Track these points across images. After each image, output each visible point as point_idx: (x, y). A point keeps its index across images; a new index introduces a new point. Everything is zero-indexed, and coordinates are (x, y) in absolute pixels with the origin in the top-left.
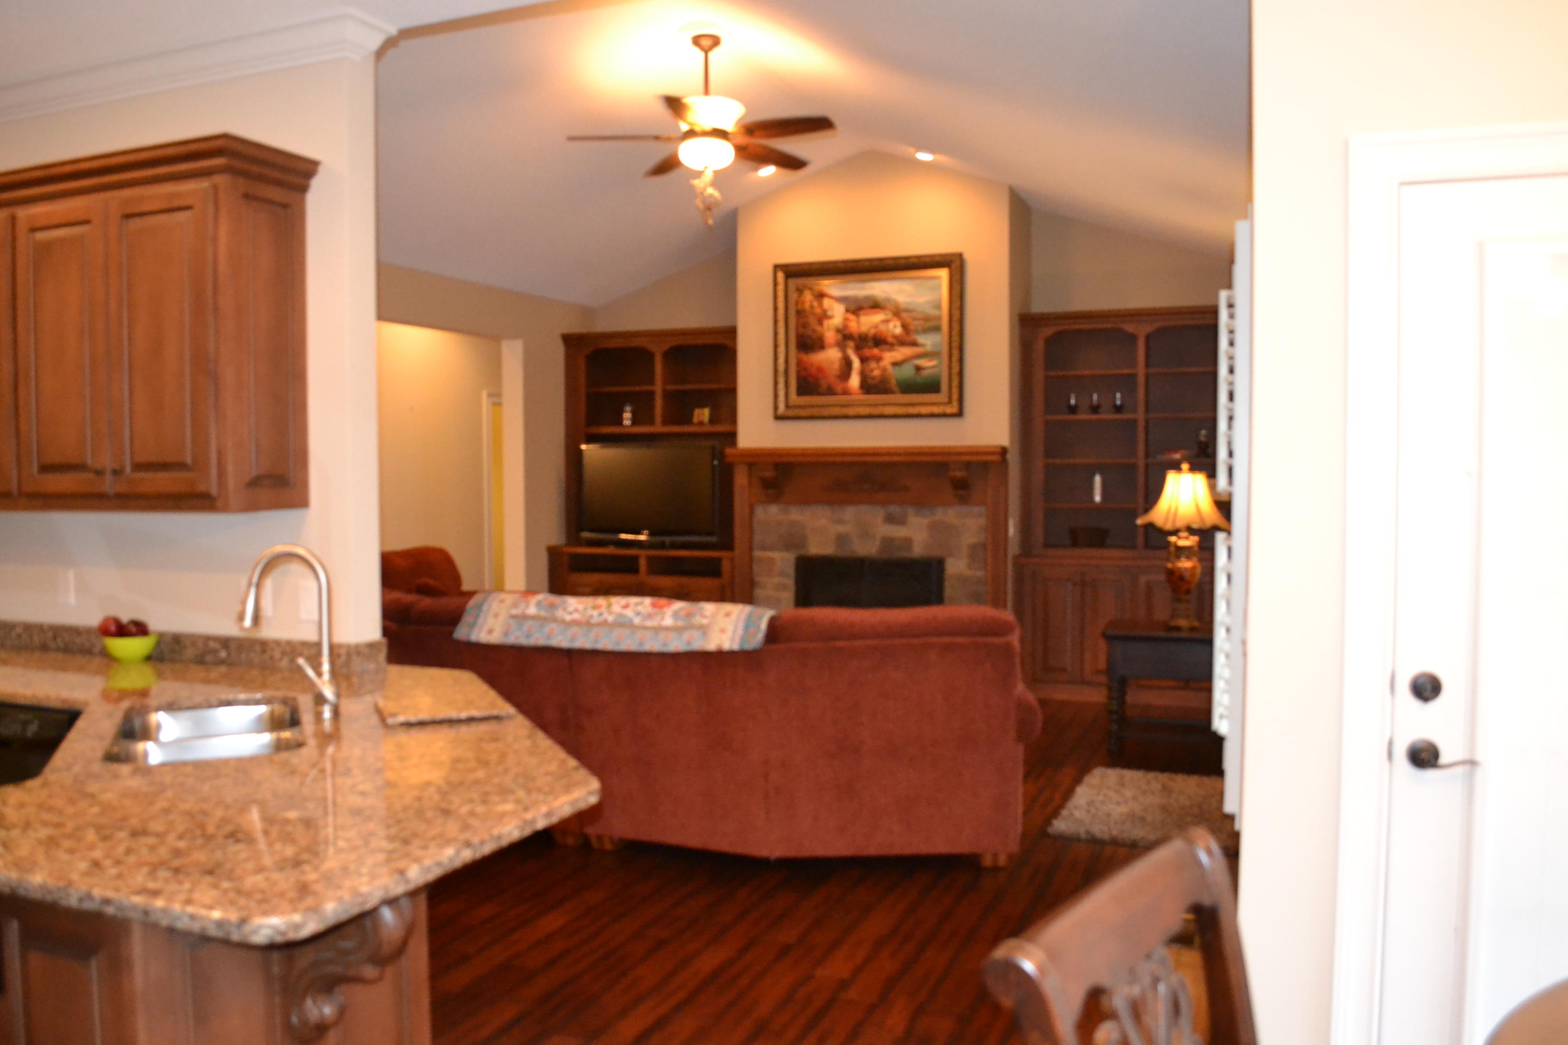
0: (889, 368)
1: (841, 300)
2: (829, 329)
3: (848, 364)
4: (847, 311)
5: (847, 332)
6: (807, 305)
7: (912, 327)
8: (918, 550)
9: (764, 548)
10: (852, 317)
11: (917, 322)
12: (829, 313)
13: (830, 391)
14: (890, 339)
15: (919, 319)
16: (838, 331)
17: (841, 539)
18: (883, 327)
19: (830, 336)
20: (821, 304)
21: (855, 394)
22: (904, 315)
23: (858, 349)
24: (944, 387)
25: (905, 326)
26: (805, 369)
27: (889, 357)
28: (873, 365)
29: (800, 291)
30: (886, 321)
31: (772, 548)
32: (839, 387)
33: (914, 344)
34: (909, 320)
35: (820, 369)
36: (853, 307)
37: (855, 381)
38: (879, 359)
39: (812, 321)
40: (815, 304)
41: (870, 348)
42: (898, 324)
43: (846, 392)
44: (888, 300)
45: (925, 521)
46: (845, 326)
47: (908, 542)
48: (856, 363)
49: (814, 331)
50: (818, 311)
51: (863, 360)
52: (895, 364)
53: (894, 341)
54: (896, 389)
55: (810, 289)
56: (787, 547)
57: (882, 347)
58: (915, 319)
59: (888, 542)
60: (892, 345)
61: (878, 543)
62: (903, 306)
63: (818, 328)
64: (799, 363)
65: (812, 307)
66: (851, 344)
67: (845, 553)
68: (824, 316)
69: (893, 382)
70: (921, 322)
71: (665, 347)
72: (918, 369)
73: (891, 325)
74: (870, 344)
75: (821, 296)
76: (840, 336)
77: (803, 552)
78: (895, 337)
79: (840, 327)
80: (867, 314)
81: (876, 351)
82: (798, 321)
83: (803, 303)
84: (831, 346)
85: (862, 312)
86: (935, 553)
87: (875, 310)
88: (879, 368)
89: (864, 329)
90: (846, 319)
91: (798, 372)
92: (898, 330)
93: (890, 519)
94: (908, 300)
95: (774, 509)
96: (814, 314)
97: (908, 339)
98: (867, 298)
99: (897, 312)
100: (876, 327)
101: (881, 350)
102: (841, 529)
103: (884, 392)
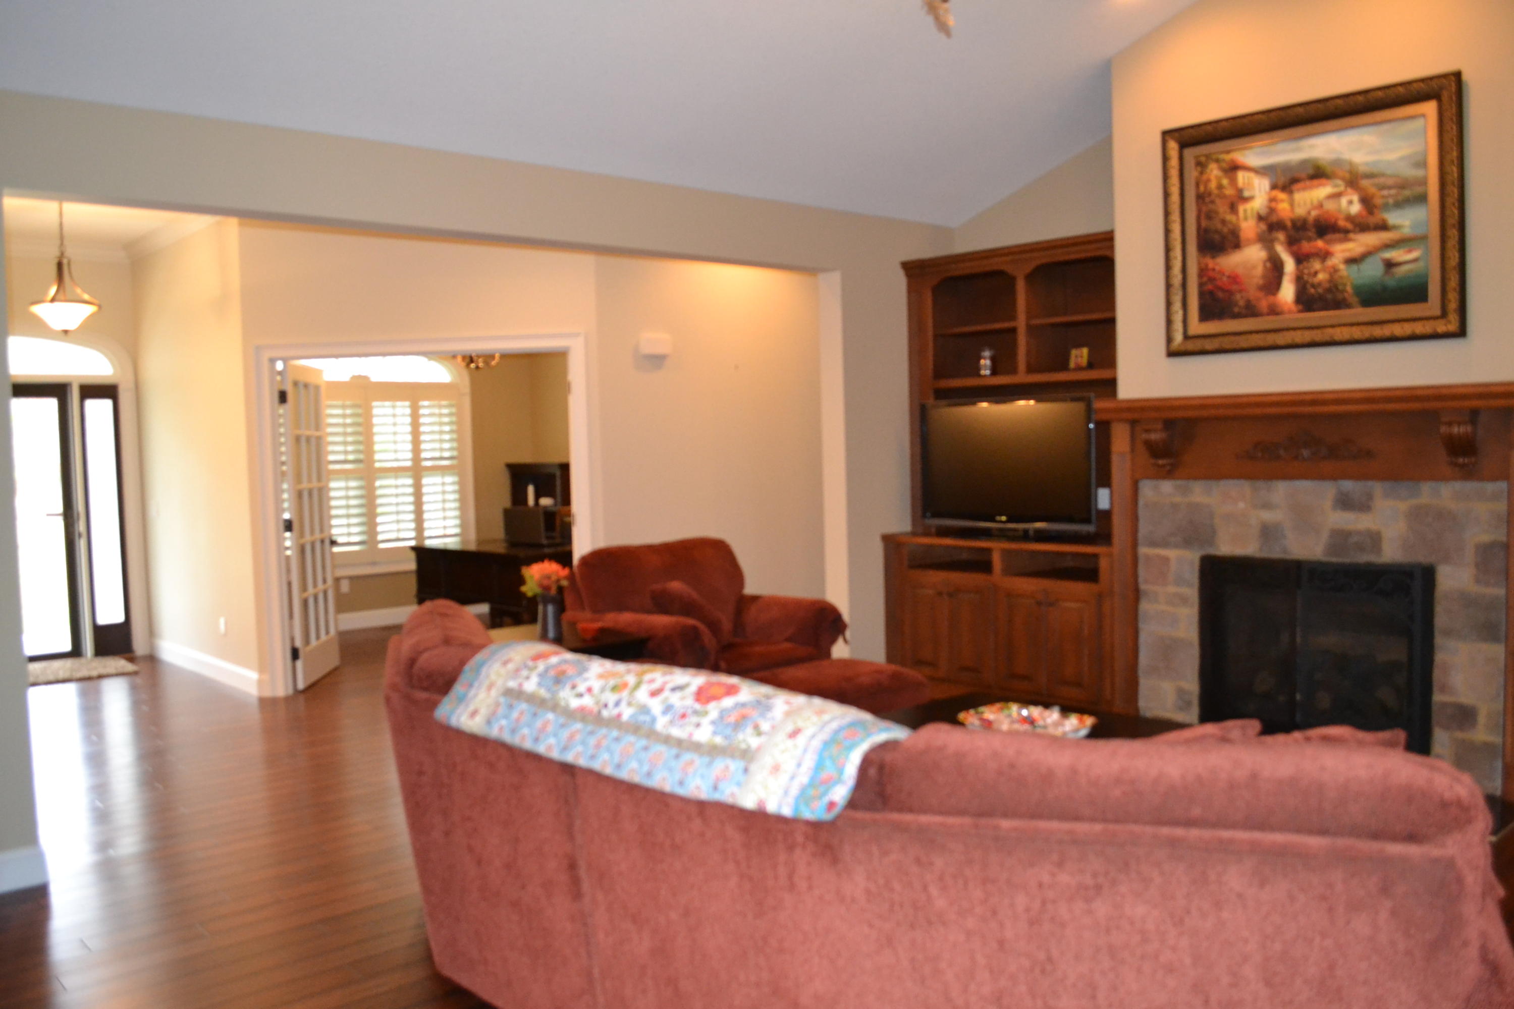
0: (1342, 267)
1: (1261, 171)
2: (1246, 219)
3: (1276, 268)
4: (1274, 187)
5: (1274, 218)
6: (1213, 185)
7: (1378, 201)
8: (1391, 553)
9: (1153, 544)
10: (1282, 196)
11: (1385, 192)
12: (1246, 194)
13: (1251, 311)
14: (1342, 223)
15: (1390, 188)
16: (1260, 218)
17: (1268, 532)
18: (1330, 206)
19: (1248, 227)
20: (1233, 181)
21: (1290, 312)
22: (1365, 183)
23: (1292, 243)
24: (1434, 290)
25: (1366, 201)
26: (1212, 280)
27: (1341, 251)
28: (1317, 265)
29: (1201, 165)
30: (1337, 196)
31: (1165, 544)
32: (1263, 305)
33: (1383, 227)
34: (1373, 190)
35: (1234, 279)
36: (1282, 181)
37: (1287, 292)
38: (1325, 255)
39: (1222, 208)
40: (1225, 182)
41: (1309, 239)
42: (1355, 198)
43: (1274, 311)
44: (1338, 162)
45: (1403, 506)
46: (1272, 210)
47: (1375, 539)
48: (1290, 265)
49: (1224, 222)
50: (1229, 192)
51: (1300, 259)
52: (1351, 261)
53: (1349, 226)
54: (1354, 300)
55: (1217, 161)
56: (1187, 543)
57: (1329, 237)
58: (1382, 188)
59: (1340, 538)
60: (1346, 232)
61: (1325, 537)
62: (1362, 169)
63: (1230, 217)
64: (1203, 271)
65: (1220, 187)
66: (1281, 236)
67: (1275, 553)
68: (1241, 198)
69: (1349, 289)
70: (1393, 192)
71: (1029, 268)
72: (1390, 265)
73: (1344, 201)
74: (1311, 233)
75: (1234, 168)
76: (1263, 226)
77: (1212, 551)
78: (1349, 218)
79: (1263, 212)
80: (1304, 189)
81: (1320, 243)
82: (1199, 212)
83: (1209, 180)
84: (1249, 243)
85: (1295, 187)
86: (1421, 557)
87: (1315, 182)
88: (1324, 270)
89: (1300, 211)
90: (1272, 200)
91: (1201, 285)
92: (1356, 208)
93: (1345, 503)
94: (1370, 158)
95: (1167, 487)
96: (1224, 197)
97: (1372, 220)
98: (1304, 163)
99: (1353, 180)
100: (1320, 206)
101: (1329, 242)
102: (1267, 516)
103: (1339, 304)
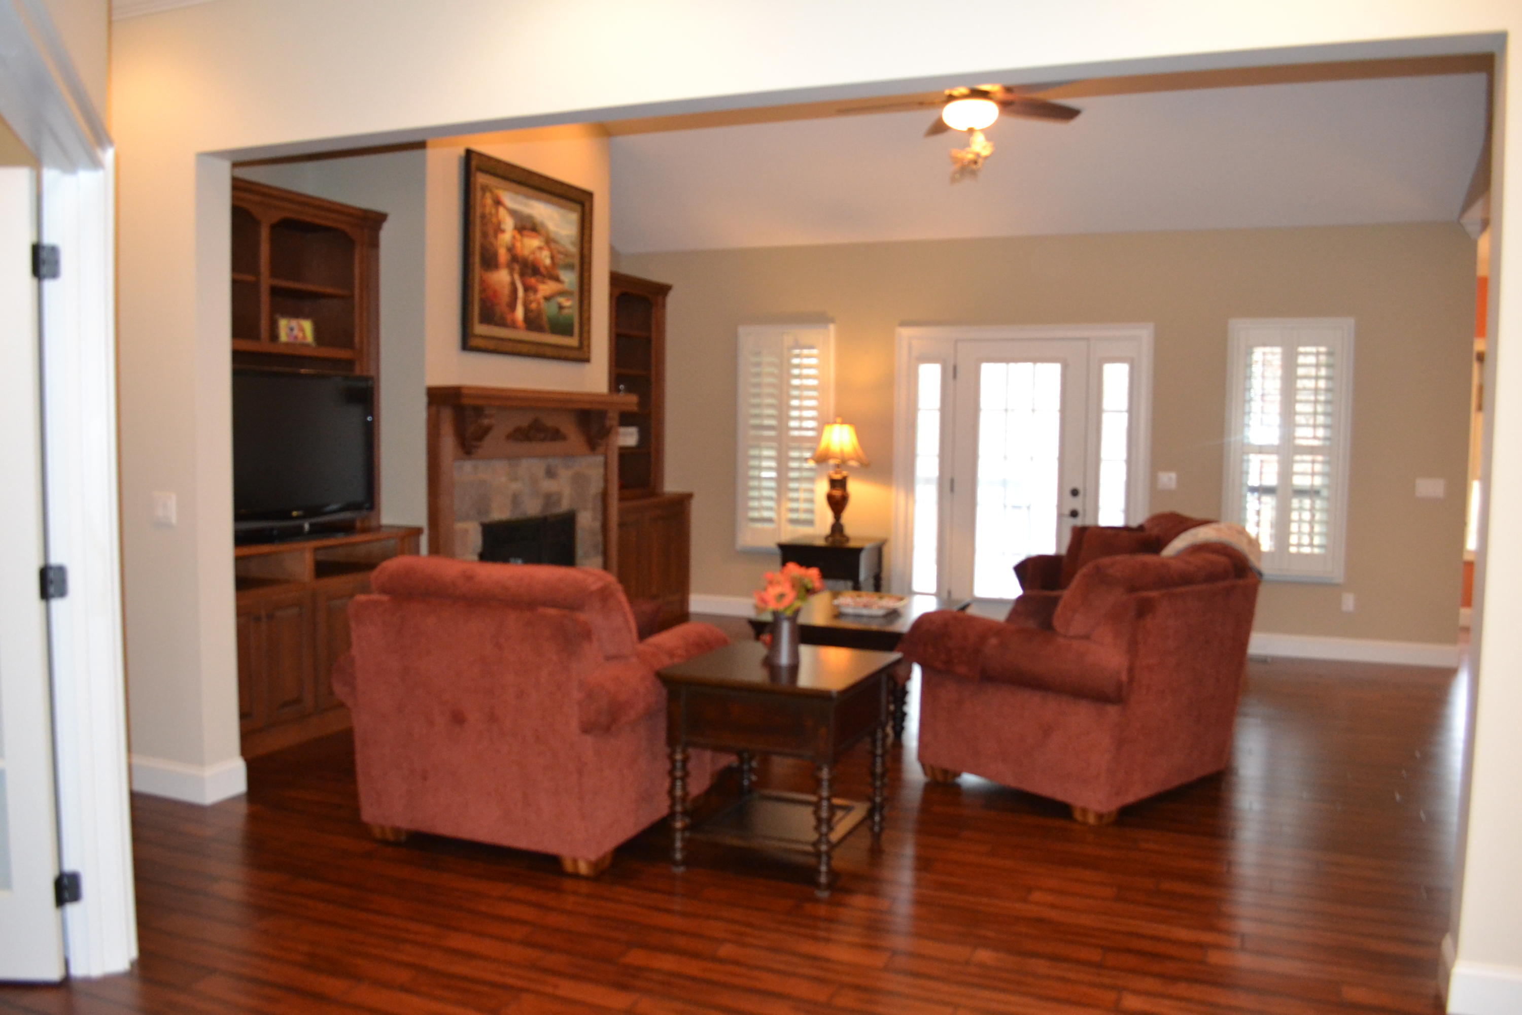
0: (542, 301)
1: (513, 213)
2: (502, 246)
3: (514, 291)
4: (515, 228)
5: (514, 252)
6: (488, 210)
7: (557, 260)
8: (565, 506)
9: (461, 518)
10: (518, 236)
11: (560, 256)
12: (503, 227)
13: (502, 322)
14: (542, 270)
15: (562, 254)
16: (508, 249)
17: (516, 499)
18: (538, 254)
19: (503, 256)
20: (497, 213)
21: (521, 328)
22: (553, 245)
23: (522, 275)
24: (576, 330)
25: (552, 258)
26: (485, 290)
27: (542, 289)
28: (533, 297)
29: (485, 189)
30: (540, 248)
31: (466, 518)
32: (509, 318)
33: (557, 279)
34: (555, 252)
35: (495, 293)
36: (519, 226)
37: (520, 313)
38: (536, 291)
39: (491, 233)
40: (494, 211)
41: (529, 276)
42: (548, 254)
43: (513, 325)
44: (543, 224)
45: (570, 473)
46: (514, 246)
48: (521, 293)
49: (491, 243)
50: (495, 220)
51: (527, 289)
52: (546, 299)
53: (546, 273)
54: (547, 327)
55: (491, 192)
56: (478, 515)
57: (538, 277)
58: (559, 253)
59: (547, 498)
60: (544, 277)
61: (541, 500)
62: (552, 235)
63: (494, 241)
64: (482, 281)
65: (491, 214)
66: (517, 267)
67: (517, 515)
68: (499, 230)
69: (545, 319)
70: (563, 257)
71: (276, 216)
72: (561, 307)
73: (544, 254)
74: (530, 271)
75: (498, 203)
76: (509, 257)
77: (487, 520)
78: (546, 268)
79: (510, 245)
80: (528, 236)
81: (534, 280)
82: (481, 232)
83: (486, 206)
84: (502, 267)
85: (526, 232)
87: (533, 234)
88: (535, 300)
89: (526, 253)
90: (514, 237)
91: (481, 293)
92: (548, 262)
93: (549, 473)
94: (556, 229)
96: (493, 223)
97: (554, 273)
98: (530, 217)
99: (549, 241)
100: (534, 253)
101: (538, 281)
102: (515, 486)
103: (539, 329)
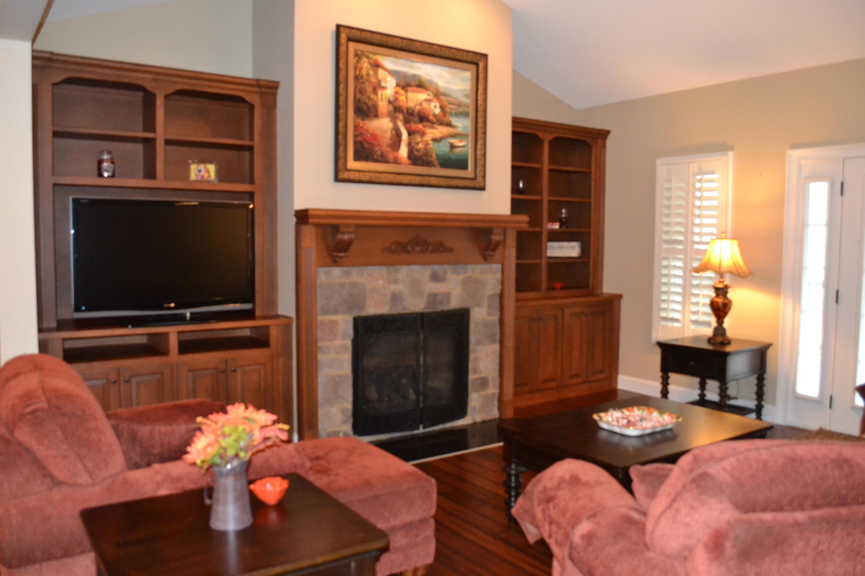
0: (431, 142)
1: (393, 73)
2: (382, 100)
3: (398, 135)
4: (398, 85)
5: (397, 104)
6: (364, 72)
7: (448, 110)
8: (455, 304)
9: (327, 312)
10: (402, 92)
11: (451, 106)
12: (383, 84)
13: (383, 159)
14: (431, 117)
15: (454, 104)
16: (390, 102)
17: (395, 298)
18: (425, 105)
19: (383, 106)
20: (376, 74)
21: (405, 164)
22: (443, 98)
23: (406, 122)
24: (471, 164)
25: (442, 108)
26: (361, 134)
27: (432, 133)
28: (419, 139)
29: (358, 56)
30: (429, 101)
31: (336, 312)
32: (391, 156)
33: (449, 125)
34: (446, 103)
35: (374, 136)
36: (402, 83)
37: (404, 151)
38: (423, 134)
39: (369, 89)
40: (371, 72)
41: (415, 122)
42: (438, 105)
43: (397, 161)
44: (430, 82)
45: (461, 277)
46: (396, 99)
47: (448, 296)
48: (405, 136)
49: (369, 98)
50: (373, 80)
51: (410, 133)
52: (435, 140)
53: (434, 120)
54: (436, 162)
55: (368, 57)
56: (350, 309)
57: (425, 123)
58: (450, 104)
59: (433, 297)
60: (433, 123)
61: (425, 299)
62: (442, 90)
63: (372, 96)
64: (356, 127)
65: (368, 75)
66: (400, 116)
67: (398, 310)
68: (378, 86)
69: (434, 155)
70: (455, 107)
72: (452, 146)
73: (432, 105)
74: (416, 119)
75: (377, 66)
76: (391, 108)
77: (363, 314)
78: (434, 115)
79: (392, 99)
80: (413, 91)
81: (420, 126)
82: (355, 88)
83: (361, 68)
84: (383, 116)
85: (409, 89)
87: (419, 89)
88: (422, 142)
89: (411, 104)
90: (396, 93)
91: (355, 136)
92: (438, 111)
93: (435, 278)
94: (446, 85)
95: (336, 271)
96: (371, 82)
97: (445, 120)
98: (414, 76)
99: (438, 94)
100: (421, 104)
101: (425, 126)
102: (395, 288)
103: (428, 164)
